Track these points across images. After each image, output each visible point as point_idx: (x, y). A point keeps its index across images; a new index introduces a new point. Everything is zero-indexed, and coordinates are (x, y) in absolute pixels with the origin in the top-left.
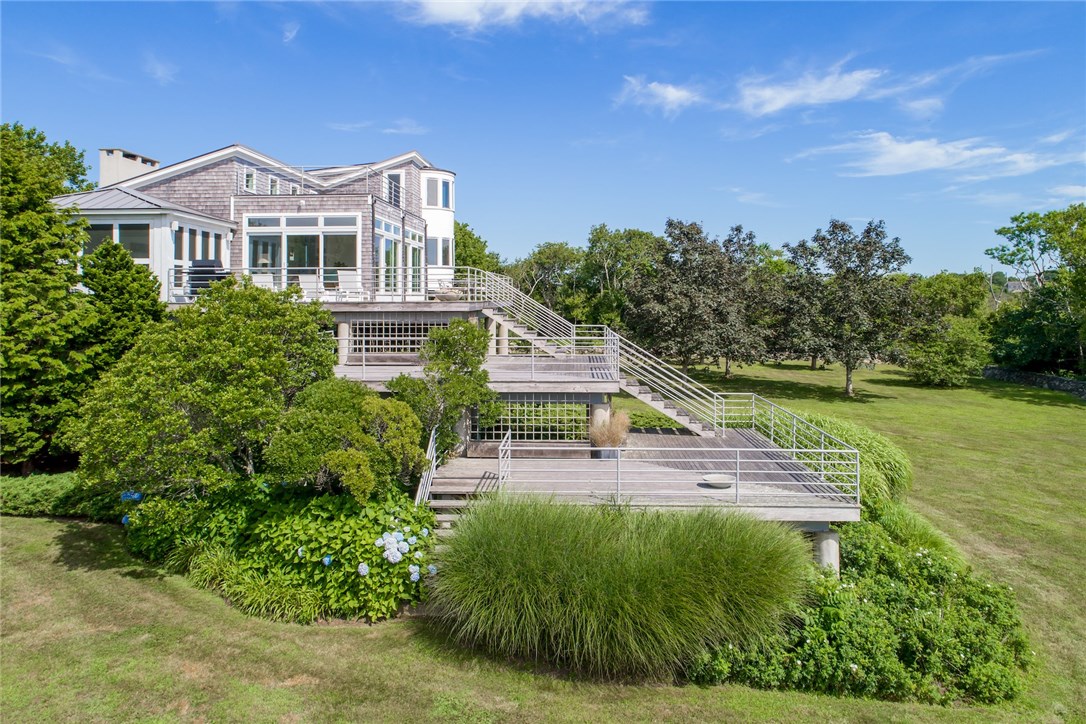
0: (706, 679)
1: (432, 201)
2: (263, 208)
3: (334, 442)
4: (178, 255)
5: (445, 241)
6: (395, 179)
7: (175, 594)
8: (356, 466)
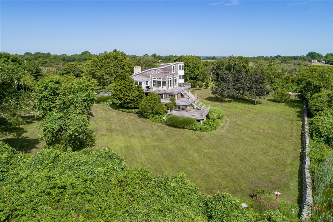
0: (185, 129)
1: (180, 69)
2: (154, 77)
3: (160, 109)
4: (145, 85)
5: (182, 76)
6: (174, 67)
7: (148, 120)
8: (161, 111)
